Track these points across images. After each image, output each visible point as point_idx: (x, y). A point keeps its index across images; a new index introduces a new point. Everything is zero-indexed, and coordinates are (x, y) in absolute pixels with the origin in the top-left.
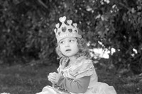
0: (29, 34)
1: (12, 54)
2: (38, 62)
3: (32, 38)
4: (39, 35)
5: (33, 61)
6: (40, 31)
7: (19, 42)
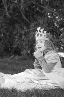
0: (16, 38)
1: (3, 51)
2: (20, 57)
3: (17, 41)
4: (22, 39)
5: (17, 56)
6: (23, 37)
7: (8, 44)
